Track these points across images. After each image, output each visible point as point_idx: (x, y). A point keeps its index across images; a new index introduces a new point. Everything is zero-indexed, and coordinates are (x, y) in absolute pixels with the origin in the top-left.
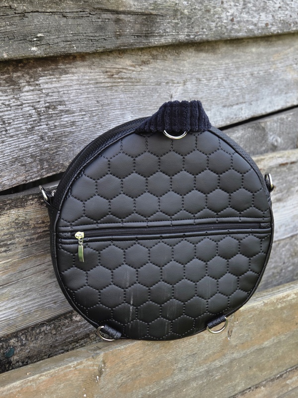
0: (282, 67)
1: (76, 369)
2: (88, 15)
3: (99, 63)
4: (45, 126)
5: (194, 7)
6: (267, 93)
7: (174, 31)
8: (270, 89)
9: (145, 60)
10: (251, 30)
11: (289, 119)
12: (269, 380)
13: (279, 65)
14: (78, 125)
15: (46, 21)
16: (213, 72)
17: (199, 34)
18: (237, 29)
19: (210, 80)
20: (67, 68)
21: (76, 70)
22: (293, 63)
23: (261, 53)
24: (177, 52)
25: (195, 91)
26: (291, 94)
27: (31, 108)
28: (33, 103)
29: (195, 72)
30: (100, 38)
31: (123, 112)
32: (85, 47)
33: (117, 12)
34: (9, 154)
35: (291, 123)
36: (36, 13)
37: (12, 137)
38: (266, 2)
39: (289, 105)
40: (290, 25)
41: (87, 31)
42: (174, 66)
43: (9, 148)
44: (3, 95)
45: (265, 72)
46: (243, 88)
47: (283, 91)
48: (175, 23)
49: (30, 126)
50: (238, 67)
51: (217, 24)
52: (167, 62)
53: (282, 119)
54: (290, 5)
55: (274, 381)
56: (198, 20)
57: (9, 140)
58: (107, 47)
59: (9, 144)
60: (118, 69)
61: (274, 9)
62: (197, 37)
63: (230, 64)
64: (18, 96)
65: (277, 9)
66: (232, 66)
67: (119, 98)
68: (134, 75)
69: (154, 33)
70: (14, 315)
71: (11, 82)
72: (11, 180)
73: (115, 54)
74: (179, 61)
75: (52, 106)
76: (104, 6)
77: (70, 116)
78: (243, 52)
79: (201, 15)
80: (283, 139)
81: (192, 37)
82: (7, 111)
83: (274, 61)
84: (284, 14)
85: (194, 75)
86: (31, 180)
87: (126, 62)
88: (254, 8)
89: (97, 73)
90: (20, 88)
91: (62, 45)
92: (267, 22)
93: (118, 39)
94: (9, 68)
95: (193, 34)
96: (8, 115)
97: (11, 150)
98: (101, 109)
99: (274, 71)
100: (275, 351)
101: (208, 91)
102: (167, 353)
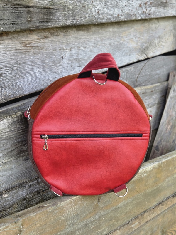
0: (127, 40)
1: (4, 231)
2: (10, 8)
3: (17, 38)
5: (76, 4)
6: (119, 55)
7: (64, 19)
8: (121, 52)
9: (46, 36)
10: (109, 19)
11: (132, 70)
12: (121, 226)
13: (126, 39)
14: (4, 76)
16: (87, 43)
17: (79, 20)
18: (101, 18)
19: (86, 48)
21: (3, 42)
22: (133, 37)
23: (115, 31)
24: (66, 31)
25: (77, 54)
26: (132, 56)
29: (77, 43)
30: (18, 22)
31: (33, 68)
32: (8, 28)
33: (29, 7)
35: (132, 73)
38: (118, 2)
39: (131, 62)
40: (132, 16)
41: (9, 18)
42: (64, 39)
45: (118, 43)
47: (128, 54)
48: (64, 14)
50: (102, 40)
51: (89, 15)
52: (60, 37)
53: (127, 70)
54: (132, 4)
55: (125, 226)
56: (78, 12)
58: (23, 28)
60: (30, 41)
61: (122, 6)
62: (77, 22)
63: (98, 38)
65: (124, 6)
66: (98, 39)
67: (31, 59)
68: (39, 45)
69: (52, 20)
73: (27, 32)
74: (67, 36)
76: (20, 3)
78: (105, 31)
79: (80, 9)
80: (128, 82)
81: (74, 22)
83: (123, 36)
84: (128, 9)
85: (76, 45)
87: (34, 37)
88: (111, 6)
89: (16, 43)
92: (119, 14)
93: (29, 23)
95: (75, 20)
98: (19, 66)
99: (122, 42)
100: (125, 208)
101: (85, 54)
102: (62, 216)
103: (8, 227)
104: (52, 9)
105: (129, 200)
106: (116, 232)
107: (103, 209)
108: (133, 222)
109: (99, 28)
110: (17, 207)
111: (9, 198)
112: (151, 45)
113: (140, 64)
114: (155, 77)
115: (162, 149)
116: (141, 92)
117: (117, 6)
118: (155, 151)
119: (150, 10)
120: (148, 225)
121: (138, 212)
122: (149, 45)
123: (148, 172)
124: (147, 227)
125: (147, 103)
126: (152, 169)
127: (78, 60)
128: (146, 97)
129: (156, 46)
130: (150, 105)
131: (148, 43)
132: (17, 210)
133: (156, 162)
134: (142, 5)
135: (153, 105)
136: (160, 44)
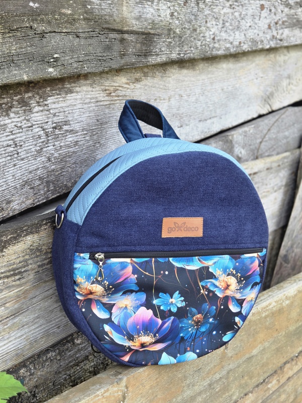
0: (246, 82)
1: (103, 397)
2: (98, 35)
3: (99, 82)
4: (52, 147)
5: (184, 26)
6: (233, 107)
7: (168, 50)
8: (236, 103)
9: (137, 78)
10: (228, 49)
11: (251, 131)
12: (255, 386)
13: (244, 80)
14: (80, 145)
15: (62, 42)
16: (192, 88)
17: (187, 52)
18: (217, 47)
19: (189, 96)
20: (72, 87)
21: (80, 89)
22: (254, 78)
23: (230, 69)
24: (164, 69)
25: (177, 107)
26: (252, 107)
27: (40, 129)
28: (42, 123)
29: (178, 88)
30: (107, 57)
32: (95, 67)
33: (121, 32)
34: (20, 177)
35: (252, 136)
36: (53, 34)
37: (22, 159)
38: (240, 22)
39: (250, 118)
40: (258, 43)
41: (96, 51)
42: (161, 82)
43: (20, 171)
44: (16, 116)
45: (233, 87)
46: (215, 103)
47: (246, 105)
48: (169, 42)
49: (38, 148)
50: (212, 83)
51: (202, 43)
52: (155, 79)
53: (245, 132)
54: (258, 24)
55: (259, 386)
56: (187, 39)
57: (20, 163)
58: (114, 67)
59: (20, 167)
60: (116, 87)
61: (245, 28)
62: (186, 56)
63: (206, 80)
64: (29, 117)
65: (248, 27)
67: (116, 116)
68: (128, 92)
69: (152, 52)
70: (22, 344)
71: (24, 103)
72: (21, 205)
73: (113, 72)
74: (165, 78)
75: (59, 126)
76: (111, 26)
77: (73, 135)
78: (216, 68)
79: (190, 34)
80: (246, 151)
81: (182, 55)
82: (19, 133)
83: (240, 76)
84: (253, 32)
85: (177, 92)
86: (38, 203)
87: (122, 80)
88: (231, 27)
89: (98, 91)
90: (30, 109)
91: (75, 65)
92: (241, 41)
93: (122, 58)
94: (21, 88)
95: (183, 52)
96: (21, 137)
97: (22, 173)
98: (100, 128)
99: (239, 86)
100: (261, 358)
101: (188, 107)
102: (178, 371)
103: (108, 390)
104: (153, 35)
105: (267, 343)
106: (247, 396)
107: (233, 359)
108: (271, 380)
109: (208, 63)
110: (93, 359)
111: (83, 346)
112: (277, 90)
113: (263, 121)
114: (283, 142)
115: (294, 261)
116: (264, 168)
117: (238, 28)
118: (283, 263)
119: (282, 34)
120: (290, 383)
121: (278, 363)
122: (275, 90)
123: (291, 299)
124: (289, 388)
125: (272, 185)
126: (296, 292)
127: (178, 116)
128: (271, 175)
129: (284, 91)
130: (275, 188)
131: (274, 86)
132: (92, 364)
133: (299, 281)
134: (272, 25)
135: (280, 189)
136: (289, 87)
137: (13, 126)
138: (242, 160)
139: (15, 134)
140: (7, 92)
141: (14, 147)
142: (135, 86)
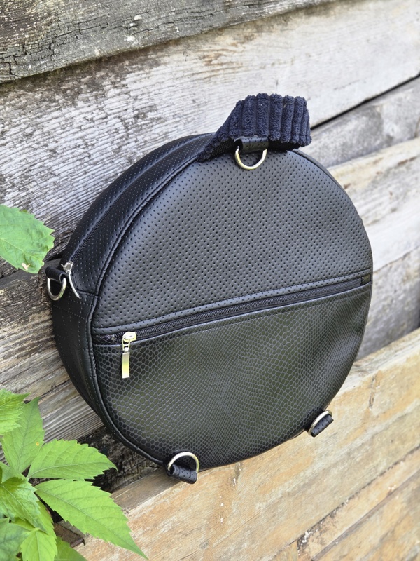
0: (401, 26)
3: (195, 46)
4: (134, 144)
6: (383, 65)
8: (387, 58)
9: (247, 35)
13: (399, 24)
16: (325, 42)
19: (321, 54)
20: (158, 57)
21: (169, 58)
23: (379, 9)
24: (285, 18)
25: (304, 72)
26: (410, 63)
27: (118, 120)
28: (119, 112)
29: (305, 45)
30: (207, 13)
34: (93, 188)
35: (409, 104)
37: (96, 164)
39: (406, 78)
41: (192, 5)
42: (281, 39)
43: (93, 180)
44: (85, 105)
45: (383, 36)
46: (357, 61)
47: (401, 60)
49: (116, 147)
52: (273, 34)
53: (400, 100)
55: (413, 453)
57: (92, 169)
58: (216, 25)
59: (92, 174)
60: (218, 51)
63: (345, 29)
64: (103, 105)
66: (346, 31)
68: (235, 58)
71: (95, 86)
74: (287, 31)
75: (141, 114)
77: (162, 125)
82: (90, 127)
83: (394, 18)
85: (303, 50)
87: (226, 40)
89: (193, 59)
90: (104, 94)
93: (227, 12)
94: (91, 66)
96: (92, 133)
97: (96, 183)
98: (197, 112)
99: (392, 33)
100: (417, 417)
101: (319, 70)
106: (398, 466)
107: (379, 419)
109: (348, 4)
137: (82, 119)
138: (395, 140)
139: (85, 129)
140: (73, 73)
141: (84, 148)
142: (245, 48)
